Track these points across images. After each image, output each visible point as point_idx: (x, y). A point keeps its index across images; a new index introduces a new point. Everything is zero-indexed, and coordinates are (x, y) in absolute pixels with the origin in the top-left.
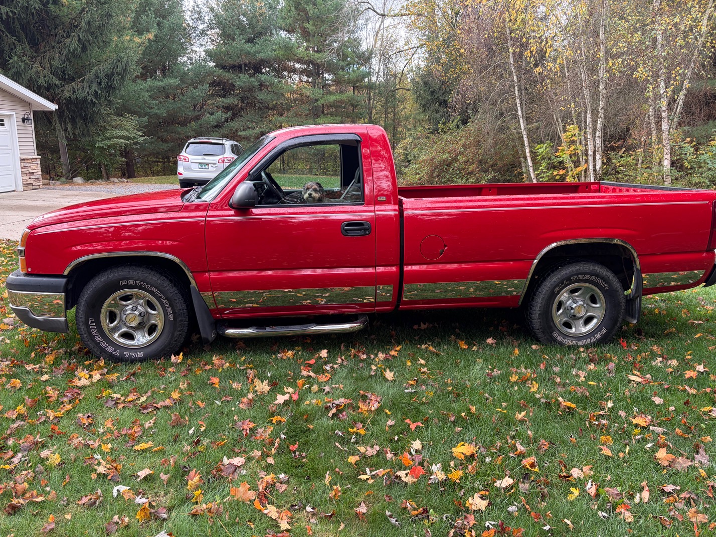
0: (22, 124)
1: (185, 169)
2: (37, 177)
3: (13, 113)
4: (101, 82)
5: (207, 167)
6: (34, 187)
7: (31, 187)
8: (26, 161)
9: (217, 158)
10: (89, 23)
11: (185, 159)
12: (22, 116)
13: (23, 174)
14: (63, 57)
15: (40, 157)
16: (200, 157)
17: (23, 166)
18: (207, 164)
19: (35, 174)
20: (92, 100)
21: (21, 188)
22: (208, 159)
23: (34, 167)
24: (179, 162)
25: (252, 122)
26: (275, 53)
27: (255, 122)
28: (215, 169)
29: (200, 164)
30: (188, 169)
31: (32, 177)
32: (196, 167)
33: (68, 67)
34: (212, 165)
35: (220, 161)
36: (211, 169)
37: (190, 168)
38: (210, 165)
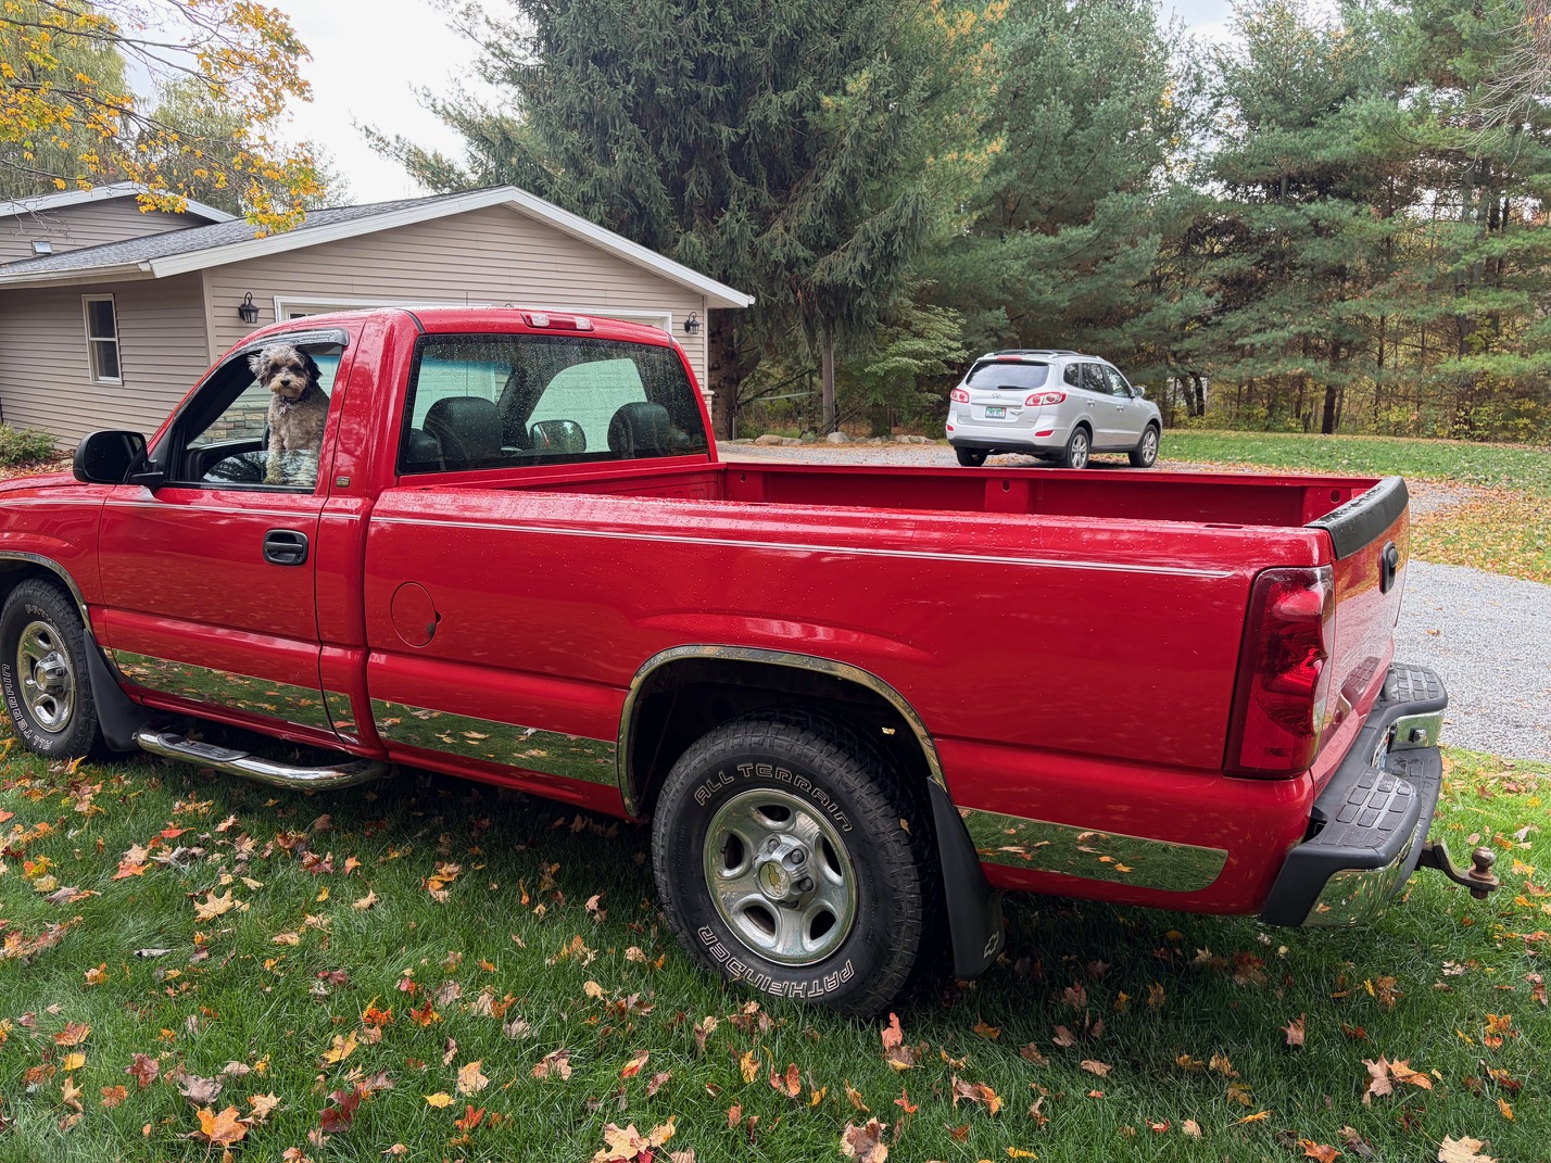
0: (684, 333)
1: (959, 417)
3: (668, 314)
4: (873, 247)
5: (1002, 414)
9: (1024, 394)
10: (858, 137)
11: (962, 397)
12: (685, 320)
14: (820, 206)
15: (712, 393)
16: (990, 393)
18: (1004, 408)
20: (854, 283)
22: (1007, 397)
24: (953, 403)
25: (1282, 311)
26: (1359, 144)
27: (1289, 312)
28: (1016, 419)
29: (990, 407)
30: (965, 418)
32: (979, 414)
33: (827, 225)
34: (1013, 410)
35: (1031, 402)
36: (1010, 418)
37: (969, 416)
38: (1008, 410)
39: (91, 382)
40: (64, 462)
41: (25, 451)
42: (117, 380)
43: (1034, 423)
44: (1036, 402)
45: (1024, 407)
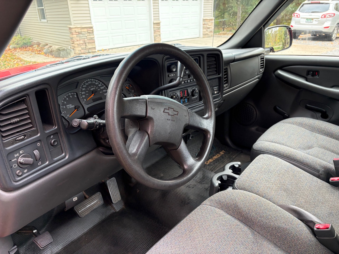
1: (296, 23)
2: (211, 30)
5: (312, 21)
6: (209, 36)
7: (207, 36)
8: (206, 21)
9: (321, 14)
11: (297, 16)
13: (204, 28)
15: (215, 18)
16: (307, 14)
17: (204, 24)
18: (312, 19)
19: (210, 28)
21: (202, 36)
22: (314, 15)
23: (210, 24)
24: (293, 18)
28: (317, 23)
29: (307, 19)
30: (298, 23)
31: (208, 30)
32: (303, 21)
34: (316, 20)
35: (323, 17)
36: (314, 22)
37: (299, 22)
38: (314, 20)
39: (39, 21)
40: (34, 46)
41: (24, 43)
42: (45, 21)
43: (323, 24)
44: (325, 16)
45: (320, 19)
